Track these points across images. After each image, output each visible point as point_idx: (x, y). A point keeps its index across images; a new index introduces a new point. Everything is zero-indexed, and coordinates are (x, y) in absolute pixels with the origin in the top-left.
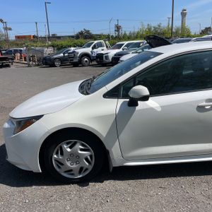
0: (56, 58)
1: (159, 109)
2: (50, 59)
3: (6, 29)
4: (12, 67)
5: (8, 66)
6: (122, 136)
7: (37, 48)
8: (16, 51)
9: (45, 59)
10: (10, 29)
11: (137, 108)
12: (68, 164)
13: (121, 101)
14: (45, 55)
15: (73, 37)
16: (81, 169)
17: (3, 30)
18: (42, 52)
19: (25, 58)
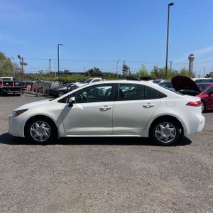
0: (61, 91)
2: (55, 91)
3: (22, 64)
4: (22, 96)
5: (19, 95)
7: (46, 82)
8: (28, 84)
9: (51, 91)
10: (25, 64)
11: (72, 108)
12: (38, 133)
13: (66, 104)
14: (52, 88)
15: (83, 74)
16: (44, 136)
17: (19, 65)
18: (50, 85)
19: (35, 90)
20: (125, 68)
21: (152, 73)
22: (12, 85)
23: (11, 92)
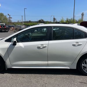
1: (23, 47)
4: (9, 32)
5: (7, 32)
6: (10, 56)
7: (19, 25)
10: (11, 18)
11: (16, 46)
13: (11, 43)
18: (21, 27)
19: (14, 29)
20: (54, 19)
21: (66, 21)
22: (4, 27)
23: (3, 30)
